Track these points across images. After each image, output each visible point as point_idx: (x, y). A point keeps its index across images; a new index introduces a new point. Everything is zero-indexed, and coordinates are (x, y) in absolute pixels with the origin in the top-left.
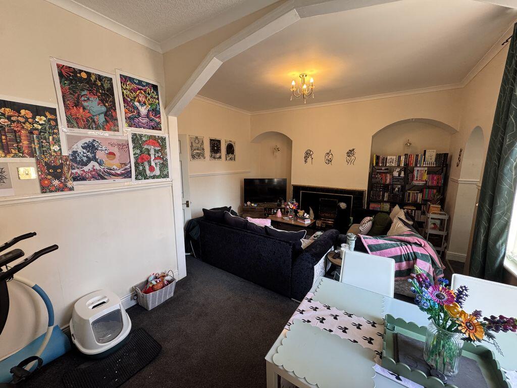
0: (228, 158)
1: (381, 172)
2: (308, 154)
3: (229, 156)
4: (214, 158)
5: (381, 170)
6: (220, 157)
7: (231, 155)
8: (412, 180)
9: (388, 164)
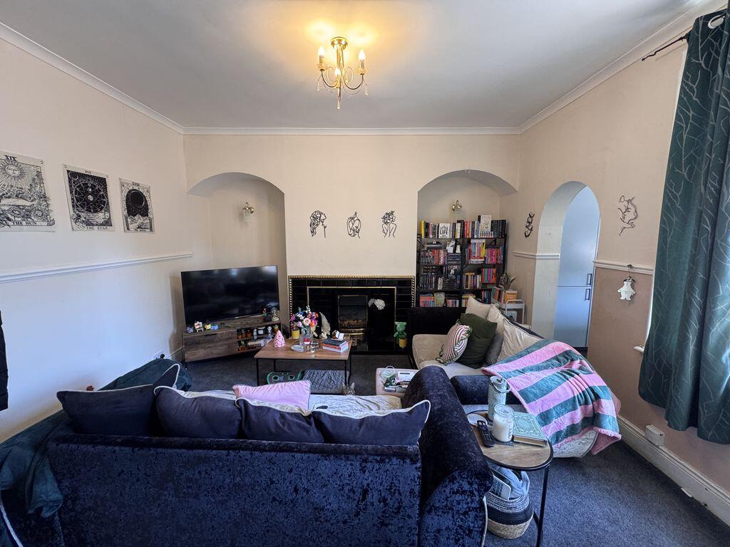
0: (131, 226)
1: (432, 248)
2: (316, 220)
3: (133, 221)
4: (89, 224)
5: (432, 243)
6: (108, 223)
7: (139, 219)
8: (470, 258)
9: (440, 236)
